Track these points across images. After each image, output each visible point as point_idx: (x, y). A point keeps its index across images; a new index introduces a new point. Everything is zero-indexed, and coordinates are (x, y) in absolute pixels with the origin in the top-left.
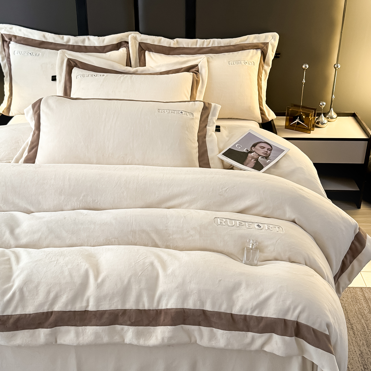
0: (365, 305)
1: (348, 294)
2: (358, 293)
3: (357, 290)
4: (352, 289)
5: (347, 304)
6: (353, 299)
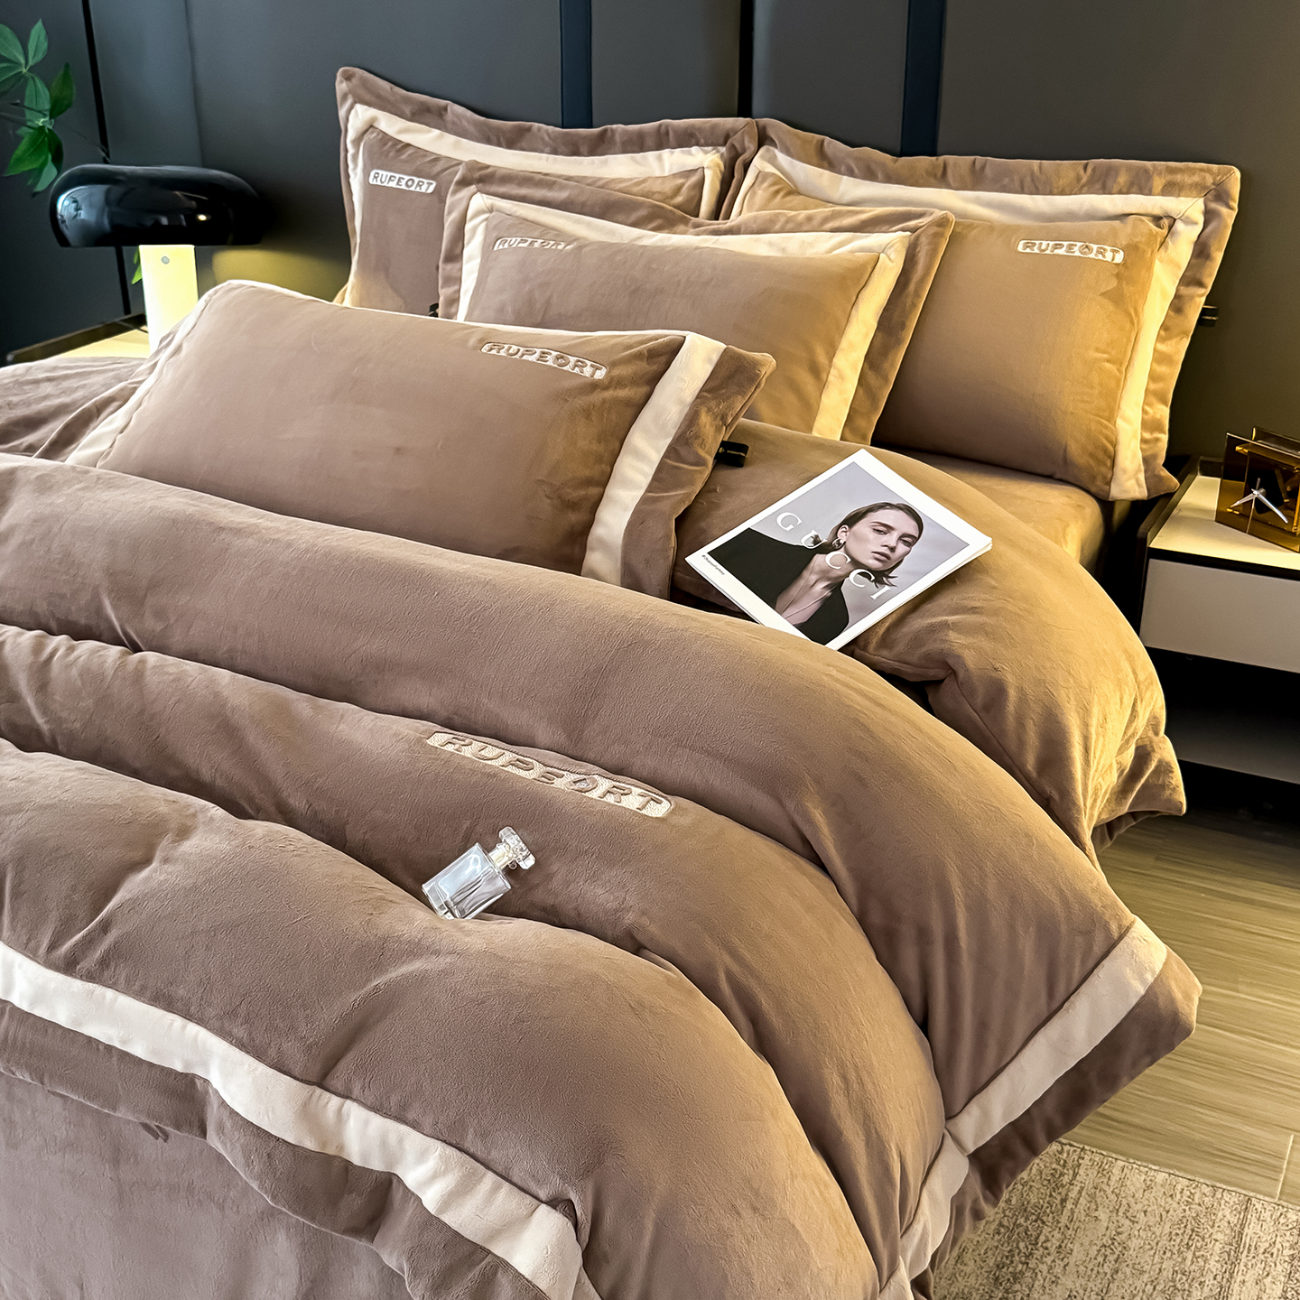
0: (1213, 1265)
1: (1175, 1205)
2: (1220, 1215)
3: (1226, 1202)
4: (1207, 1190)
5: (1139, 1240)
6: (1182, 1231)
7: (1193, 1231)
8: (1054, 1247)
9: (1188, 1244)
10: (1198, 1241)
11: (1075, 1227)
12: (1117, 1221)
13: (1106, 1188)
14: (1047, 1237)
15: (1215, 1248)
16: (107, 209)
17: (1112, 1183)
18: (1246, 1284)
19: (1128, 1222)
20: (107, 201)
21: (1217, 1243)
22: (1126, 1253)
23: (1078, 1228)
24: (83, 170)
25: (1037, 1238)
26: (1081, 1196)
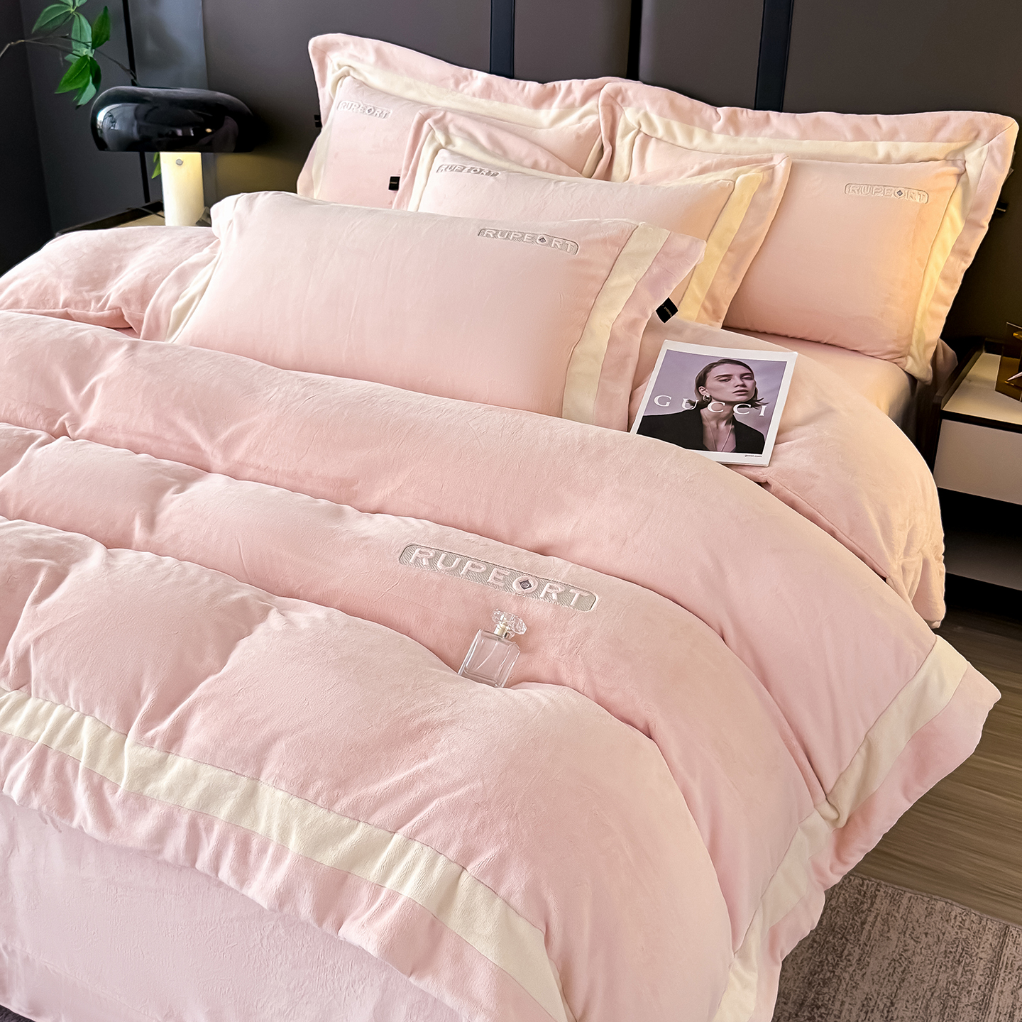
1: (950, 929)
3: (989, 928)
4: (975, 918)
5: (922, 956)
6: (954, 950)
7: (963, 950)
8: (855, 960)
9: (959, 960)
10: (967, 958)
11: (872, 945)
12: (905, 941)
13: (897, 915)
14: (850, 952)
15: (980, 965)
16: (136, 123)
17: (901, 910)
18: (1004, 994)
19: (913, 942)
20: (136, 117)
21: (982, 961)
22: (910, 966)
23: (874, 945)
24: (118, 91)
25: (842, 952)
26: (876, 920)
